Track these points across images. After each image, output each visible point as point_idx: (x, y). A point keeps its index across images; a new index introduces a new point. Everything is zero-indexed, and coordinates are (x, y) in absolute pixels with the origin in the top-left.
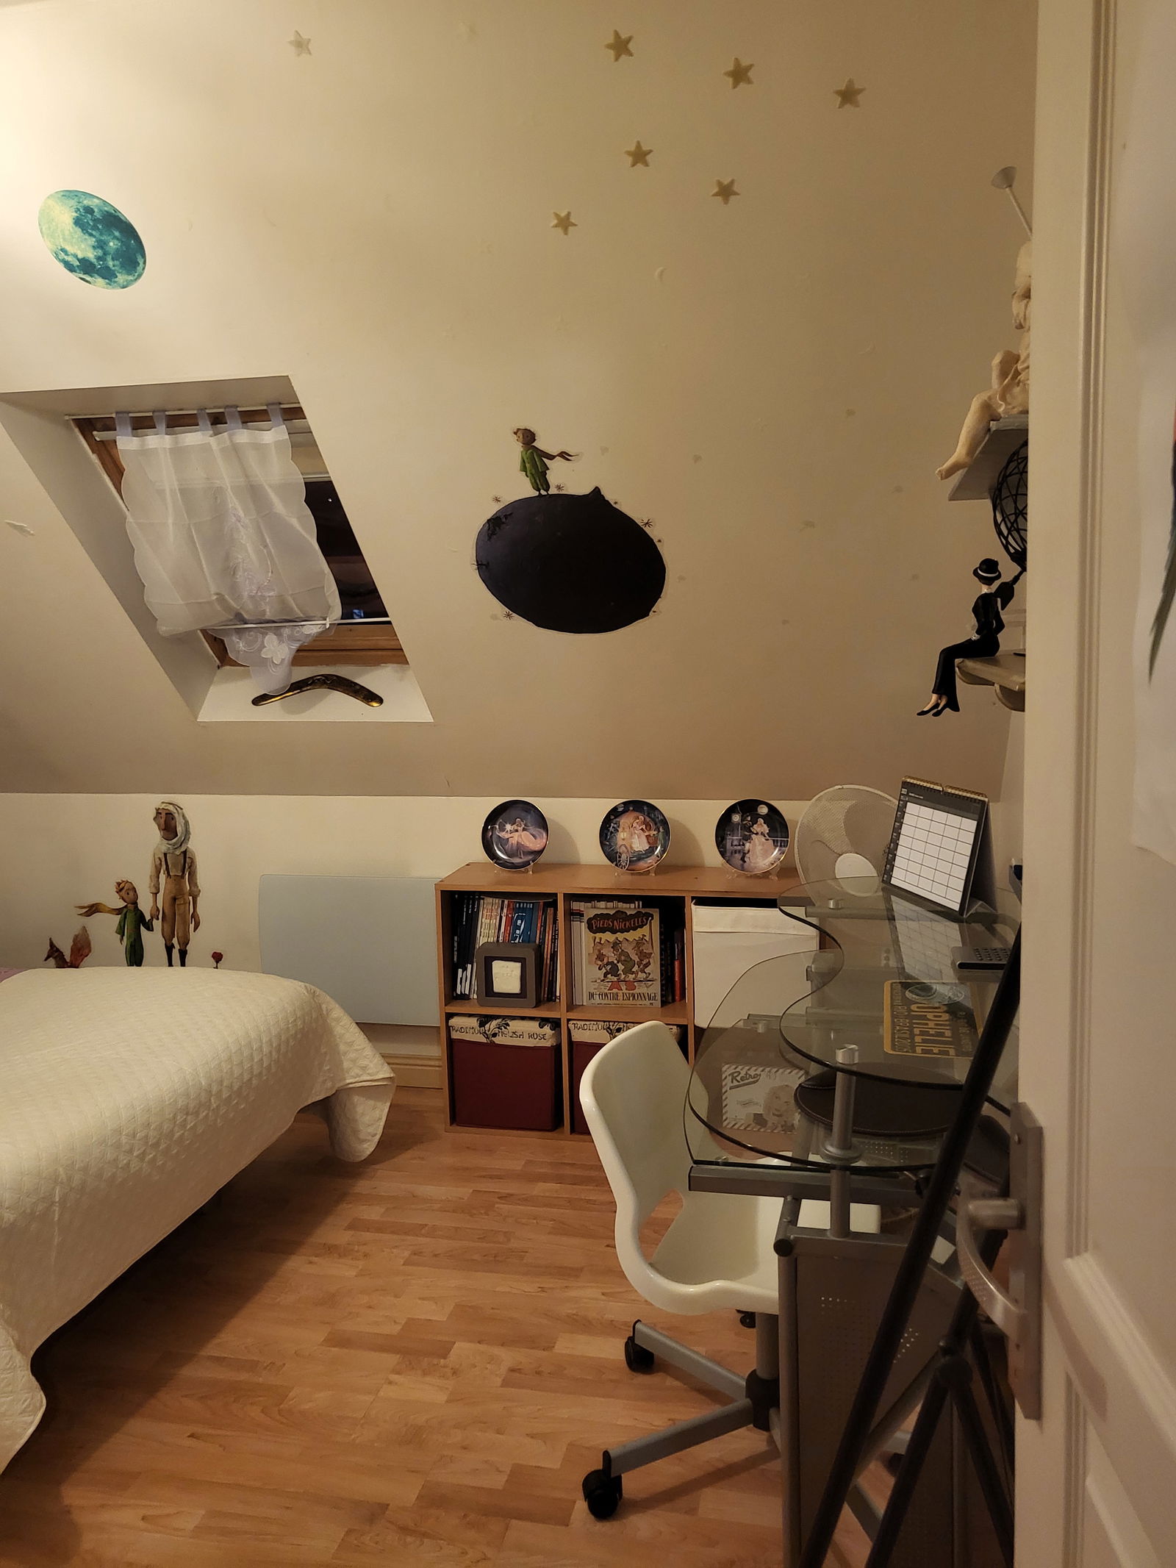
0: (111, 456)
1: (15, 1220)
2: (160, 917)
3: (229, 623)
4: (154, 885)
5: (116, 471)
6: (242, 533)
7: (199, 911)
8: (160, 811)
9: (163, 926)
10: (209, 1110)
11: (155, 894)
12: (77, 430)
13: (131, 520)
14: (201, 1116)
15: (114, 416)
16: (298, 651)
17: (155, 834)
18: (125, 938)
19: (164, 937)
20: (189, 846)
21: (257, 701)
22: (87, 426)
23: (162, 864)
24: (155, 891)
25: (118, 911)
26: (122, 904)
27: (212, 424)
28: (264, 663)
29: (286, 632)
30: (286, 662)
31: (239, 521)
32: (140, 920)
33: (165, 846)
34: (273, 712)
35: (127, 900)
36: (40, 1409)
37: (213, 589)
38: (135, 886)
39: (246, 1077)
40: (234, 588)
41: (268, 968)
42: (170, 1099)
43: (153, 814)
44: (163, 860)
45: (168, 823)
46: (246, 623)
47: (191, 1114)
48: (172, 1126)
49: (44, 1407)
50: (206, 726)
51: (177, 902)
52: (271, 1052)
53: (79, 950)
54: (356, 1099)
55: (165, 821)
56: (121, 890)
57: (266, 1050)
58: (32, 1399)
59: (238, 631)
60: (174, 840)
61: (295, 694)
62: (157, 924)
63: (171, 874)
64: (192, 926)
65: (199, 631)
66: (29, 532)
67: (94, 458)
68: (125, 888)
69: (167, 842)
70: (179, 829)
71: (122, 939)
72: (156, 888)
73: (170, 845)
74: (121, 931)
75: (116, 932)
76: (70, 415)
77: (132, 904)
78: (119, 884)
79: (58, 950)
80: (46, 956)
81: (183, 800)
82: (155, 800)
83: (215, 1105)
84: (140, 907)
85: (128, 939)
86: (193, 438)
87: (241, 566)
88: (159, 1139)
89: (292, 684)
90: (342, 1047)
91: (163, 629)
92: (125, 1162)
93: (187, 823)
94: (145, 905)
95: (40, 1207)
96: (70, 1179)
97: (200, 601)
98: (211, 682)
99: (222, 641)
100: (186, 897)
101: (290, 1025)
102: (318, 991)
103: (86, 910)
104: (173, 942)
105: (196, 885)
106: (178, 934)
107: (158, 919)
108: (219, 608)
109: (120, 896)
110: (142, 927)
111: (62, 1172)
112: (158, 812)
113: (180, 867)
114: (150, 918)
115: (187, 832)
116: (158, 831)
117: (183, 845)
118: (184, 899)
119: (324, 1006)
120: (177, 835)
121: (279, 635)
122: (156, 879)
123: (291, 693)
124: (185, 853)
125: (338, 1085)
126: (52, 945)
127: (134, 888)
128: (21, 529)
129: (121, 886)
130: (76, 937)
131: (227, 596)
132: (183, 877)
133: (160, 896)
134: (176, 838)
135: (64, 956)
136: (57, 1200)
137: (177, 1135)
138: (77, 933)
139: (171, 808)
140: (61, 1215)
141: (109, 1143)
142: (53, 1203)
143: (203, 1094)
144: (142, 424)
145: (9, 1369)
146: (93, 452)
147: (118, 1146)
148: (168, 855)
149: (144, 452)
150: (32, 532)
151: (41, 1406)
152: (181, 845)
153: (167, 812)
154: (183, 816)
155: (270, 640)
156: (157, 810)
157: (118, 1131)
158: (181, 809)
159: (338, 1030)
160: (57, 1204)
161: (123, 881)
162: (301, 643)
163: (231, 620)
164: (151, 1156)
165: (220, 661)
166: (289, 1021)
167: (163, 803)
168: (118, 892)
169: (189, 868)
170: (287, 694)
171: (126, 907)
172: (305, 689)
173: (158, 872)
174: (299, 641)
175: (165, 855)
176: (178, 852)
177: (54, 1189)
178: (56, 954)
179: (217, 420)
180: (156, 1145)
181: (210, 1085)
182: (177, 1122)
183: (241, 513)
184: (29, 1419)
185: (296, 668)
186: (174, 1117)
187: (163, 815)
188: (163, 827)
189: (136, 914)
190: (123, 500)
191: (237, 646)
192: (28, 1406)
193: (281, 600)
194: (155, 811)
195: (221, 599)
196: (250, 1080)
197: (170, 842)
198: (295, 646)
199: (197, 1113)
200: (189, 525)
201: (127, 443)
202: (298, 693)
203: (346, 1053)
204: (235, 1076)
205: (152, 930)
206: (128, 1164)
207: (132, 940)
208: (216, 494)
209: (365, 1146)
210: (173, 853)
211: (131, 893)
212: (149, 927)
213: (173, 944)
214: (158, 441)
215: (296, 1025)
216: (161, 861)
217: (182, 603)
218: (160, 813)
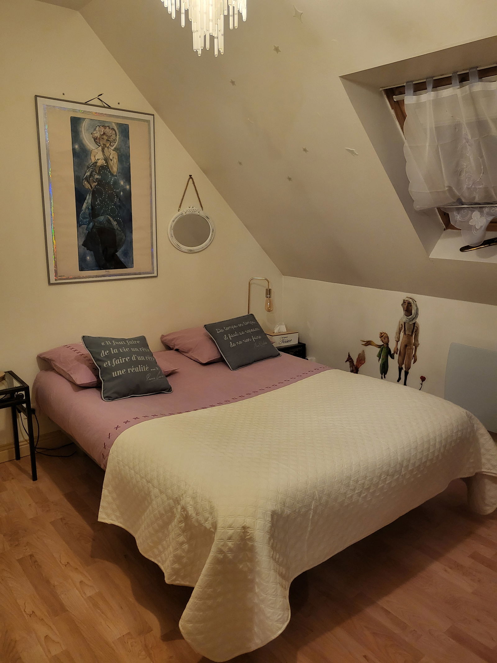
0: (400, 108)
1: (291, 514)
2: (398, 353)
3: (453, 204)
4: (397, 337)
5: (402, 116)
6: (468, 150)
7: (418, 354)
8: (405, 301)
9: (399, 358)
10: (400, 475)
11: (397, 342)
12: (385, 96)
13: (407, 145)
14: (396, 477)
15: (405, 84)
16: (491, 222)
17: (401, 312)
18: (381, 359)
19: (398, 363)
20: (417, 321)
21: (463, 249)
22: (390, 93)
23: (403, 327)
24: (397, 340)
25: (379, 346)
26: (382, 343)
27: (459, 82)
28: (470, 228)
29: (486, 210)
30: (483, 228)
31: (467, 142)
32: (389, 351)
33: (405, 319)
34: (471, 256)
35: (384, 342)
36: (286, 621)
37: (446, 184)
38: (388, 336)
39: (424, 460)
40: (459, 184)
41: (448, 397)
42: (380, 465)
43: (402, 302)
44: (403, 326)
45: (408, 307)
46: (463, 205)
47: (390, 476)
48: (378, 480)
49: (289, 621)
50: (433, 260)
51: (407, 347)
52: (440, 448)
53: (360, 361)
54: (486, 481)
55: (407, 307)
56: (382, 336)
57: (438, 446)
58: (283, 615)
59: (459, 210)
60: (410, 317)
61: (486, 247)
62: (396, 356)
63: (406, 333)
64: (413, 361)
65: (436, 208)
66: (355, 153)
67: (392, 112)
68: (384, 336)
69: (406, 317)
70: (413, 312)
71: (379, 360)
72: (398, 339)
73: (407, 319)
74: (379, 356)
75: (377, 356)
76: (382, 88)
77: (386, 344)
78: (381, 333)
79: (351, 359)
80: (346, 360)
81: (416, 297)
82: (404, 296)
83: (403, 473)
84: (390, 346)
85: (382, 360)
86: (446, 92)
87: (465, 170)
88: (370, 486)
89: (485, 241)
90: (483, 451)
91: (418, 206)
92: (350, 495)
93: (417, 309)
94: (392, 346)
95: (303, 510)
96: (320, 498)
97: (438, 191)
98: (439, 237)
99: (448, 215)
100: (412, 345)
101: (454, 434)
102: (473, 416)
103: (365, 343)
104: (403, 366)
105: (418, 341)
106: (405, 363)
107: (397, 354)
108: (448, 194)
109: (381, 339)
110: (389, 356)
111: (317, 494)
112: (404, 302)
113: (411, 331)
114: (393, 353)
115: (417, 314)
116: (403, 311)
117: (414, 319)
118: (411, 346)
119: (475, 426)
120: (411, 315)
121: (481, 212)
122: (399, 335)
123: (483, 246)
124: (414, 324)
125: (477, 471)
126: (349, 355)
127: (388, 337)
128: (352, 152)
129: (382, 334)
130: (360, 354)
131: (454, 188)
132: (412, 335)
133: (399, 343)
134: (411, 316)
135: (353, 362)
136: (312, 508)
137: (380, 486)
138: (360, 353)
139: (411, 300)
140: (313, 516)
141: (343, 484)
142: (310, 509)
143: (398, 466)
144: (419, 87)
145: (274, 595)
146: (392, 109)
147: (348, 486)
148: (406, 323)
149: (419, 105)
150: (357, 154)
151: (287, 619)
152: (413, 320)
153: (409, 302)
154: (416, 305)
155: (476, 215)
156: (404, 300)
157: (349, 478)
158: (416, 302)
159: (482, 441)
160: (312, 510)
161: (384, 333)
162: (494, 216)
163: (454, 203)
164: (365, 494)
165: (445, 226)
166: (453, 432)
167: (407, 297)
168: (380, 337)
169: (416, 331)
170: (481, 247)
171: (383, 345)
172: (492, 244)
173: (400, 331)
174: (493, 215)
175: (405, 323)
176: (411, 323)
177: (311, 502)
178: (350, 360)
179: (464, 78)
180: (368, 489)
181: (403, 461)
182: (382, 479)
183: (469, 137)
184: (280, 625)
185: (488, 232)
186: (380, 476)
187: (406, 304)
188: (406, 310)
189: (387, 349)
190: (403, 133)
191: (456, 218)
192: (280, 619)
193: (486, 190)
194: (403, 301)
195: (450, 189)
196: (426, 462)
197: (408, 317)
198: (490, 219)
199: (393, 475)
200: (438, 146)
201: (409, 100)
202: (487, 246)
203: (484, 454)
204: (418, 459)
205: (394, 359)
206: (352, 497)
207: (384, 361)
208: (456, 127)
209: (488, 508)
210: (408, 323)
211: (386, 339)
212: (393, 357)
213: (402, 367)
214: (427, 96)
215: (458, 435)
216: (402, 326)
217: (428, 191)
218: (405, 302)
